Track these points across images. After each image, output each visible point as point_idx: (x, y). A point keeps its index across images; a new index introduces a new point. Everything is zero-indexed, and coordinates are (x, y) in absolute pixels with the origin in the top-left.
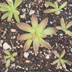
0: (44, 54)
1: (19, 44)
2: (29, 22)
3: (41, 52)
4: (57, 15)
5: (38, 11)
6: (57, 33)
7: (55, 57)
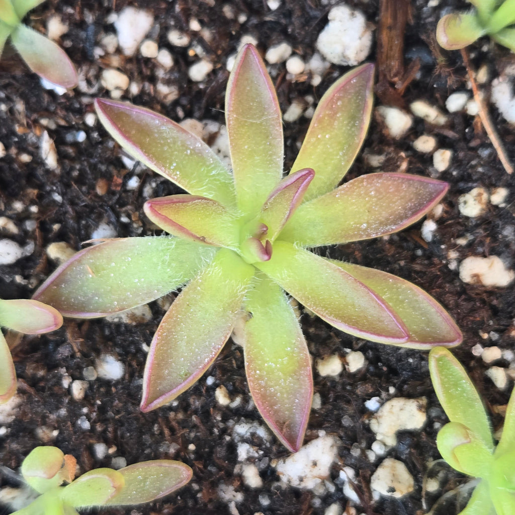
0: (165, 59)
1: (425, 144)
2: (331, 368)
3: (199, 71)
4: (55, 443)
5: (252, 478)
6: (51, 265)
7: (56, 26)
